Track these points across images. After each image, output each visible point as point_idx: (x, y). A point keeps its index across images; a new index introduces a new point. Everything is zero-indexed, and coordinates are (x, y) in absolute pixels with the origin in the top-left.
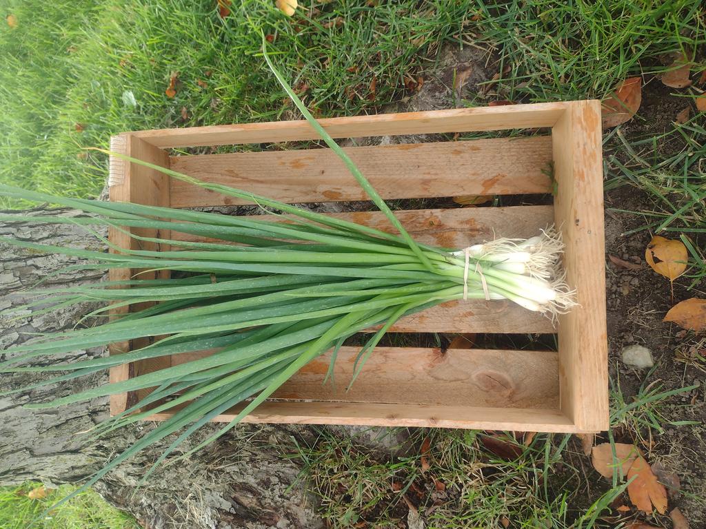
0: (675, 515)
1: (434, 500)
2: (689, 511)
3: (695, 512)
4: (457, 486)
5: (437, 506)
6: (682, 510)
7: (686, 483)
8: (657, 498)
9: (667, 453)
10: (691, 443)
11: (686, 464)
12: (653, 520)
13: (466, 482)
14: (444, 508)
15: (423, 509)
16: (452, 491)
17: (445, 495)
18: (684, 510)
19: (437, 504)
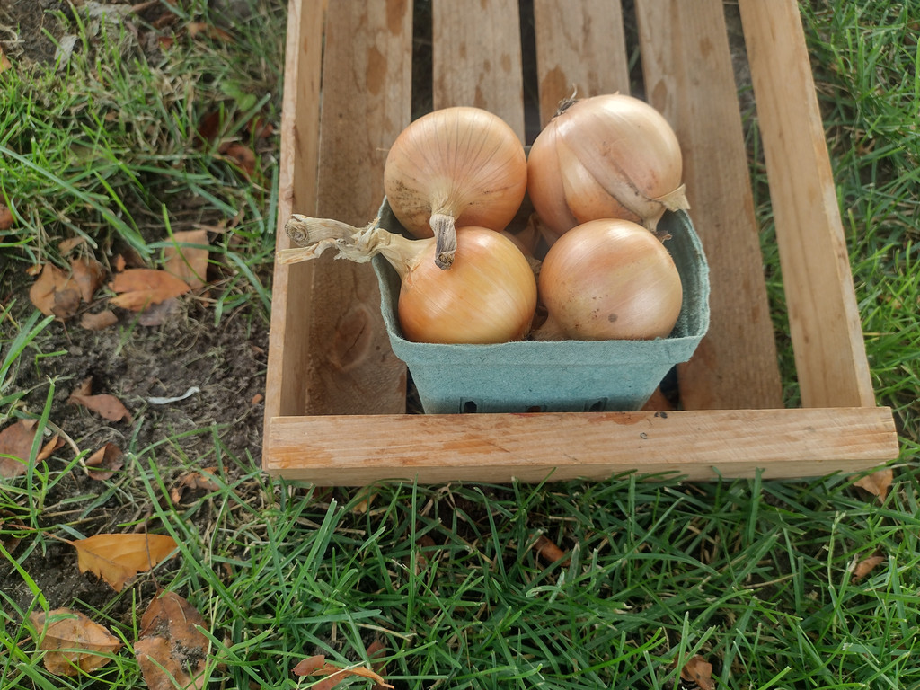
0: (107, 316)
1: (147, 34)
2: (112, 335)
3: (109, 341)
4: (163, 63)
5: (136, 34)
6: (114, 326)
7: (150, 334)
8: (130, 298)
9: (190, 315)
10: (202, 345)
11: (173, 336)
12: (102, 293)
13: (169, 75)
14: (133, 41)
15: (136, 19)
16: (158, 57)
17: (152, 48)
18: (114, 330)
19: (140, 36)
